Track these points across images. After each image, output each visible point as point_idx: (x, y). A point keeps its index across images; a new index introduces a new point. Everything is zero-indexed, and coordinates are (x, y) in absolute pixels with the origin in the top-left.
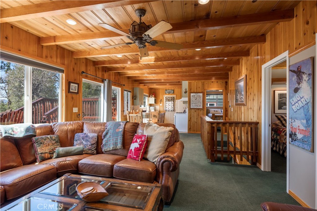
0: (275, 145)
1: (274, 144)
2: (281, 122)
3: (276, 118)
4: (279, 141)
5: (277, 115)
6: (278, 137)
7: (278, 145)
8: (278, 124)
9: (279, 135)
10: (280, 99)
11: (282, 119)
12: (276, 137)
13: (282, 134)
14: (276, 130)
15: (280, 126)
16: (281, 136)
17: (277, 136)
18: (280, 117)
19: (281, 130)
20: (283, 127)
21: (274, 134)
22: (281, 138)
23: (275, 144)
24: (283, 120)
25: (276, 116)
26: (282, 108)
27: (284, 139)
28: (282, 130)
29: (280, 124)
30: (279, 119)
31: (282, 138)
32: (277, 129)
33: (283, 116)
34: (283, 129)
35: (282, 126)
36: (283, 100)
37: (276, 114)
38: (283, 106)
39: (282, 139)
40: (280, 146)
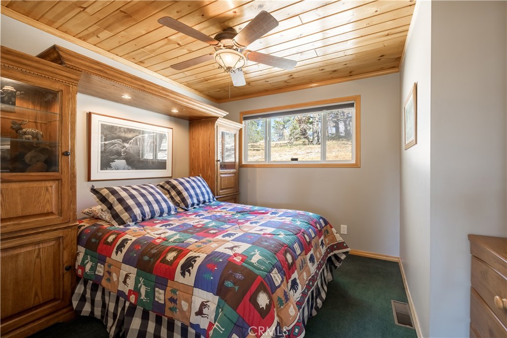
0: (88, 295)
1: (85, 291)
2: (110, 207)
3: (93, 197)
4: (104, 283)
5: (97, 186)
6: (100, 270)
7: (99, 294)
8: (100, 214)
9: (103, 262)
10: (105, 140)
11: (112, 199)
12: (93, 268)
13: (114, 256)
14: (93, 240)
15: (106, 222)
16: (109, 266)
17: (96, 265)
18: (105, 192)
19: (111, 239)
20: (116, 226)
21: (86, 254)
22: (110, 273)
23: (89, 291)
24: (116, 202)
25: (94, 191)
26: (113, 164)
27: (121, 279)
28: (115, 240)
29: (107, 216)
30: (103, 200)
31: (114, 275)
32: (94, 235)
33: (116, 188)
34: (119, 234)
35: (114, 222)
36: (113, 144)
37: (93, 183)
38: (113, 161)
39: (115, 279)
40: (107, 298)
